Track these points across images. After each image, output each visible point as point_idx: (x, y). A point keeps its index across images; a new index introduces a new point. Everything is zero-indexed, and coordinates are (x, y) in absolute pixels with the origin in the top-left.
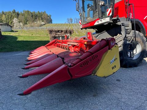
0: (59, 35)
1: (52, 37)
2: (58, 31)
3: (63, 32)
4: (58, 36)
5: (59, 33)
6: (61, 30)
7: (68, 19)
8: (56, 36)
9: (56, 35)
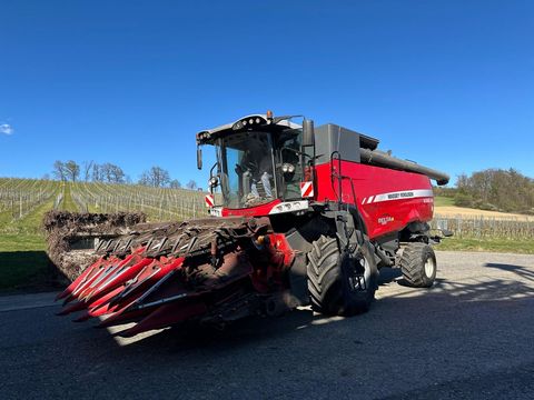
0: (90, 231)
1: (64, 239)
2: (91, 218)
3: (107, 222)
4: (86, 234)
5: (92, 226)
6: (101, 215)
7: (59, 165)
8: (81, 234)
9: (80, 230)
